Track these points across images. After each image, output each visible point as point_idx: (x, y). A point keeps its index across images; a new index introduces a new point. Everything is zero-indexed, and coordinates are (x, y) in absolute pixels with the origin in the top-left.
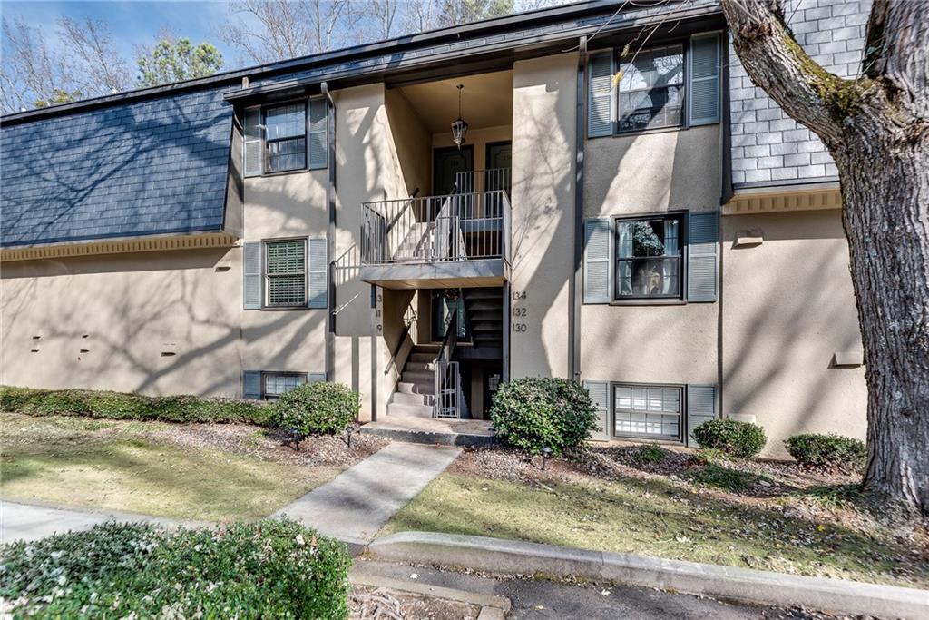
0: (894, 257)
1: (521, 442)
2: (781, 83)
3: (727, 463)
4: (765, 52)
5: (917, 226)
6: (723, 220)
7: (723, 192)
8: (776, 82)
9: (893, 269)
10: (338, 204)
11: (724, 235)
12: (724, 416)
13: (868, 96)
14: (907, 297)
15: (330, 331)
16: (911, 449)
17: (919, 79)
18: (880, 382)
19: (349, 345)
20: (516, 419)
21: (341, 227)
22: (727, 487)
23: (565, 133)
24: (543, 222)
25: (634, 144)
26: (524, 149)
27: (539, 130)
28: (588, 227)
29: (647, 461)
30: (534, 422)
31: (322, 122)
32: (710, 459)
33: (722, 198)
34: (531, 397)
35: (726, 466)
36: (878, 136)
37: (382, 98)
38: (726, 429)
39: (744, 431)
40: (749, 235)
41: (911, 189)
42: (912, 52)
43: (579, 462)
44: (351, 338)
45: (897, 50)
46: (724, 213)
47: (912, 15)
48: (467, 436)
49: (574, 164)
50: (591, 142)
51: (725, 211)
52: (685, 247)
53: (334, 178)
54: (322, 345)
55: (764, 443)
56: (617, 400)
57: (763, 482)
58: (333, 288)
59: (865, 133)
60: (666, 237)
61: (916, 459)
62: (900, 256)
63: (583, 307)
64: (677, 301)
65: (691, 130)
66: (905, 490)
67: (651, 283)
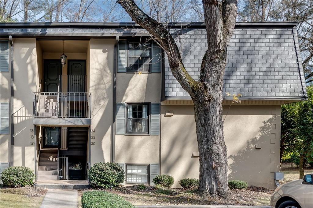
0: (205, 129)
1: (102, 185)
2: (181, 80)
3: (164, 188)
4: (177, 70)
5: (210, 122)
6: (161, 106)
7: (162, 97)
8: (180, 79)
9: (205, 132)
10: (15, 88)
11: (162, 112)
12: (161, 174)
13: (200, 87)
14: (208, 140)
15: (12, 144)
16: (208, 178)
17: (211, 85)
18: (202, 161)
19: (21, 150)
20: (100, 177)
21: (16, 98)
22: (165, 194)
23: (110, 69)
24: (102, 103)
25: (133, 76)
26: (95, 74)
27: (100, 67)
28: (118, 106)
29: (141, 189)
30: (107, 178)
31: (7, 51)
32: (159, 187)
33: (161, 99)
34: (105, 169)
35: (163, 189)
36: (202, 98)
37: (35, 45)
38: (163, 178)
39: (168, 178)
40: (169, 112)
41: (209, 113)
42: (210, 78)
43: (121, 191)
44: (21, 147)
45: (207, 77)
46: (162, 104)
47: (210, 69)
48: (77, 185)
49: (113, 82)
50: (119, 74)
51: (162, 103)
52: (150, 115)
53: (12, 76)
54: (7, 150)
55: (174, 182)
56: (127, 170)
57: (174, 192)
58: (12, 125)
59: (200, 97)
60: (143, 111)
61: (209, 181)
62: (206, 129)
63: (116, 136)
64: (147, 134)
65: (152, 74)
66: (207, 189)
67: (138, 127)
